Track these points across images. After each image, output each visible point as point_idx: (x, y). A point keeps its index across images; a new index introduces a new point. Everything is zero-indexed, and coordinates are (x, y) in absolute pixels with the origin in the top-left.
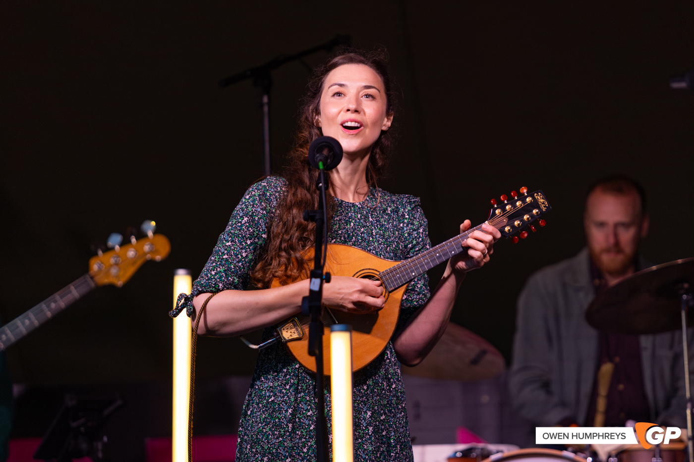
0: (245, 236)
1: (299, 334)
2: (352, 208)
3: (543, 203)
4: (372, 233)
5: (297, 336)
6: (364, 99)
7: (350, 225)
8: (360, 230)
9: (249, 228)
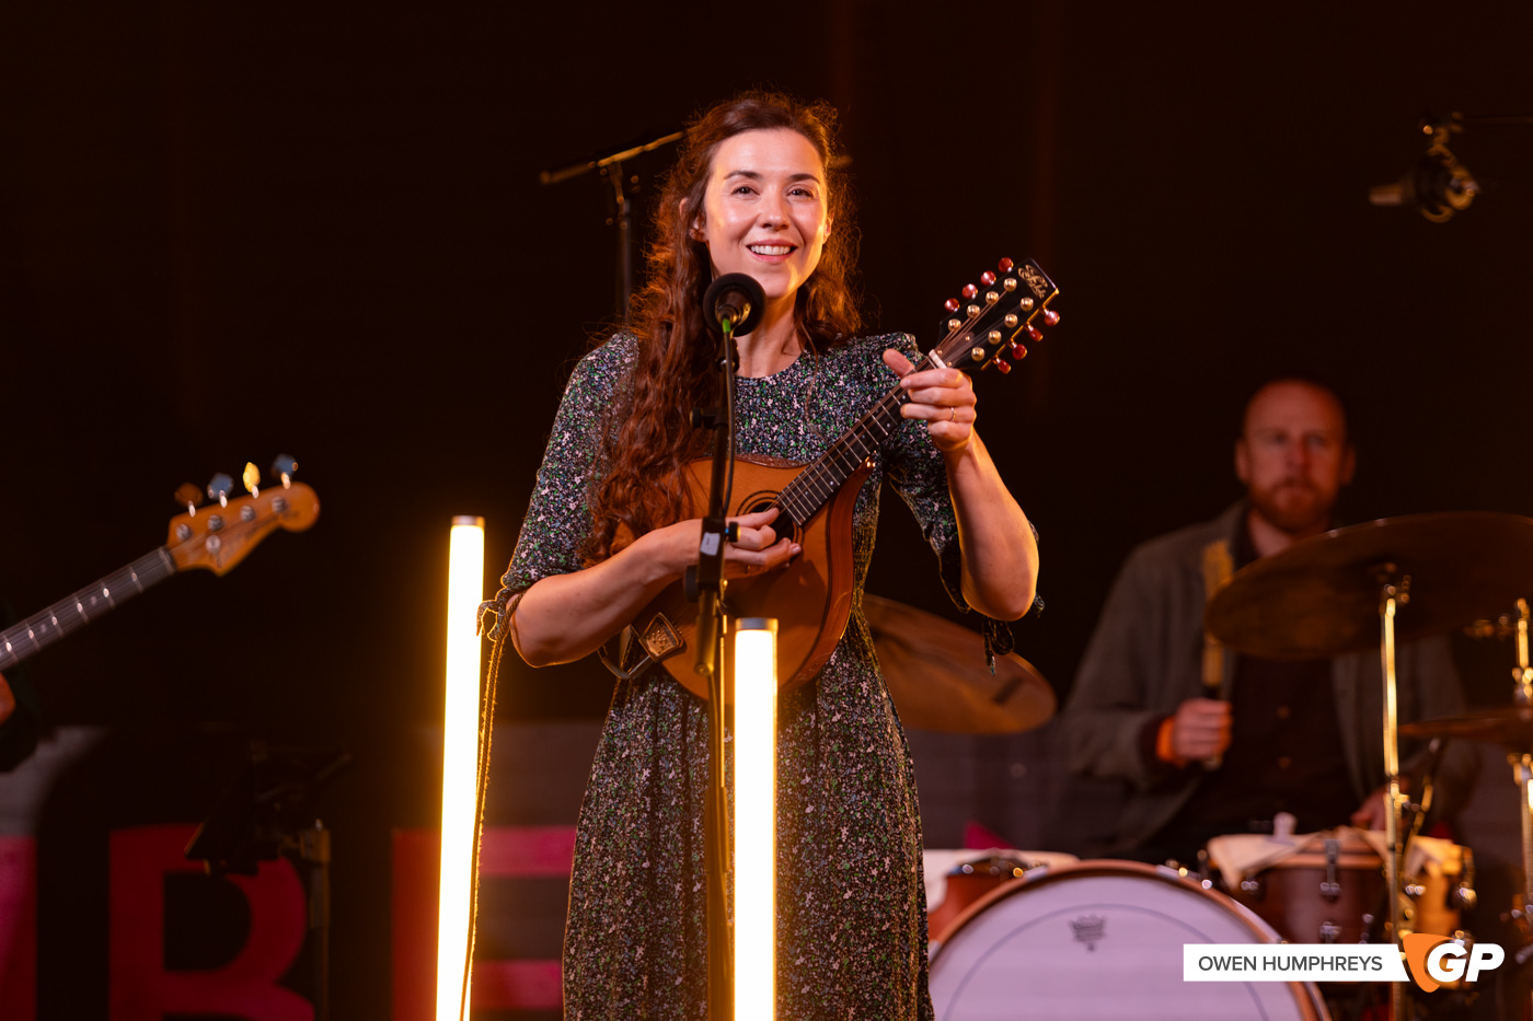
0: (569, 471)
1: (674, 642)
2: (758, 389)
3: (1038, 283)
4: (797, 432)
5: (672, 646)
6: (792, 198)
7: (750, 424)
8: (771, 430)
9: (574, 451)
